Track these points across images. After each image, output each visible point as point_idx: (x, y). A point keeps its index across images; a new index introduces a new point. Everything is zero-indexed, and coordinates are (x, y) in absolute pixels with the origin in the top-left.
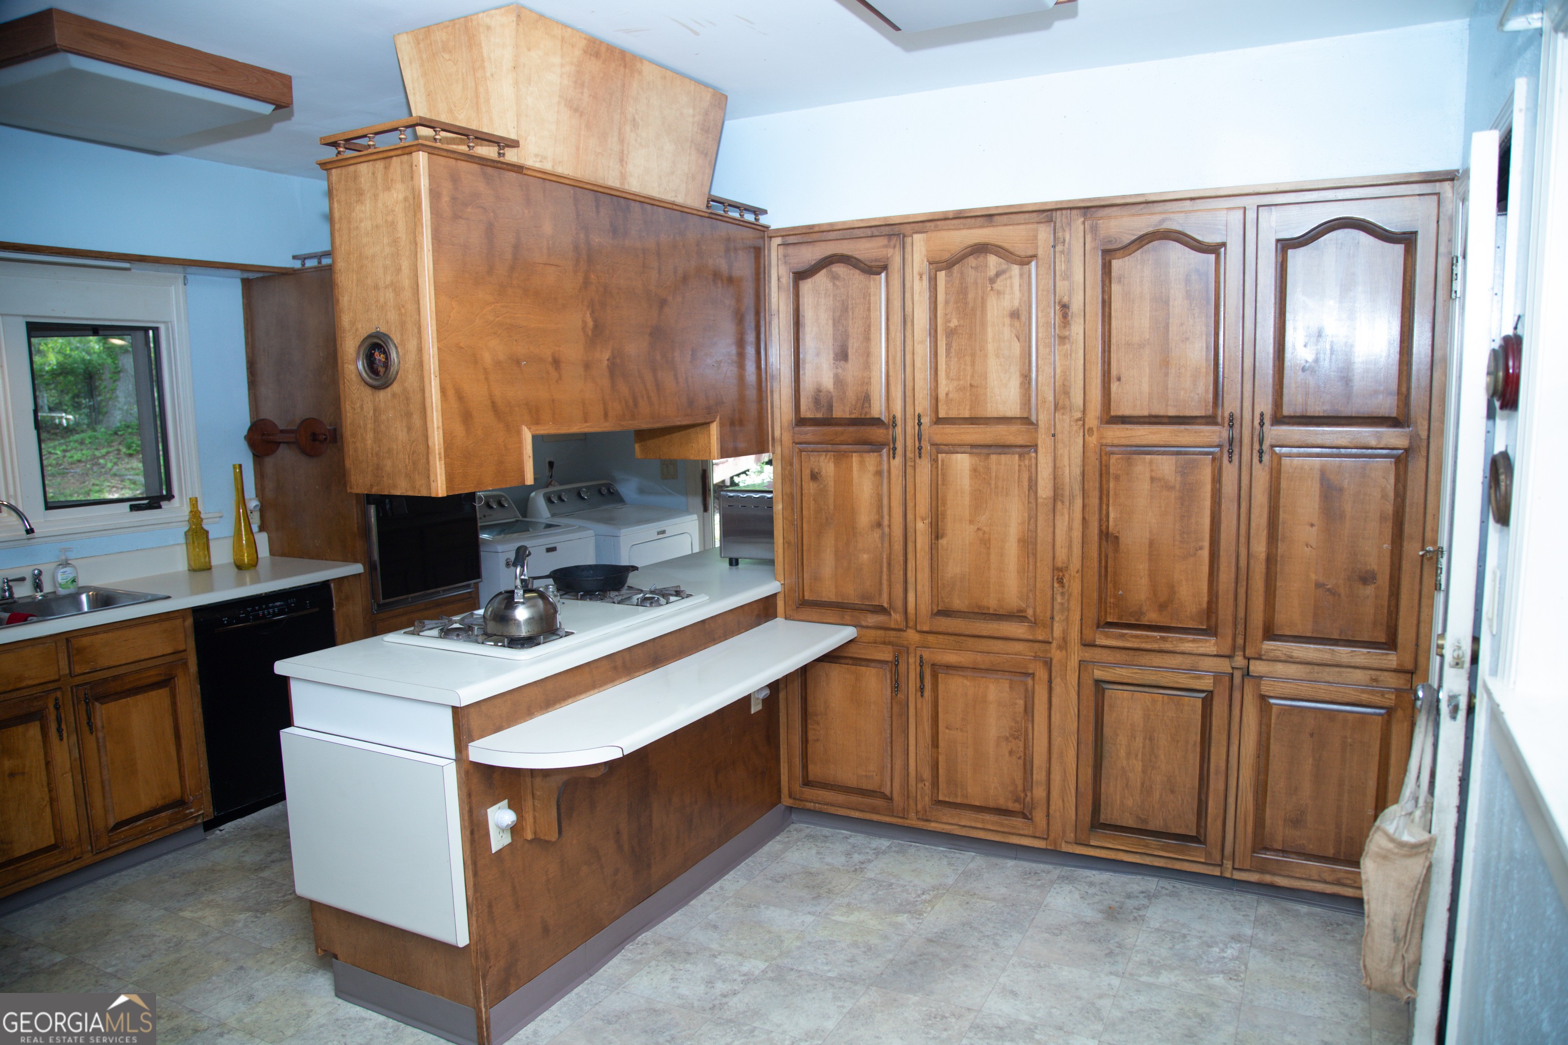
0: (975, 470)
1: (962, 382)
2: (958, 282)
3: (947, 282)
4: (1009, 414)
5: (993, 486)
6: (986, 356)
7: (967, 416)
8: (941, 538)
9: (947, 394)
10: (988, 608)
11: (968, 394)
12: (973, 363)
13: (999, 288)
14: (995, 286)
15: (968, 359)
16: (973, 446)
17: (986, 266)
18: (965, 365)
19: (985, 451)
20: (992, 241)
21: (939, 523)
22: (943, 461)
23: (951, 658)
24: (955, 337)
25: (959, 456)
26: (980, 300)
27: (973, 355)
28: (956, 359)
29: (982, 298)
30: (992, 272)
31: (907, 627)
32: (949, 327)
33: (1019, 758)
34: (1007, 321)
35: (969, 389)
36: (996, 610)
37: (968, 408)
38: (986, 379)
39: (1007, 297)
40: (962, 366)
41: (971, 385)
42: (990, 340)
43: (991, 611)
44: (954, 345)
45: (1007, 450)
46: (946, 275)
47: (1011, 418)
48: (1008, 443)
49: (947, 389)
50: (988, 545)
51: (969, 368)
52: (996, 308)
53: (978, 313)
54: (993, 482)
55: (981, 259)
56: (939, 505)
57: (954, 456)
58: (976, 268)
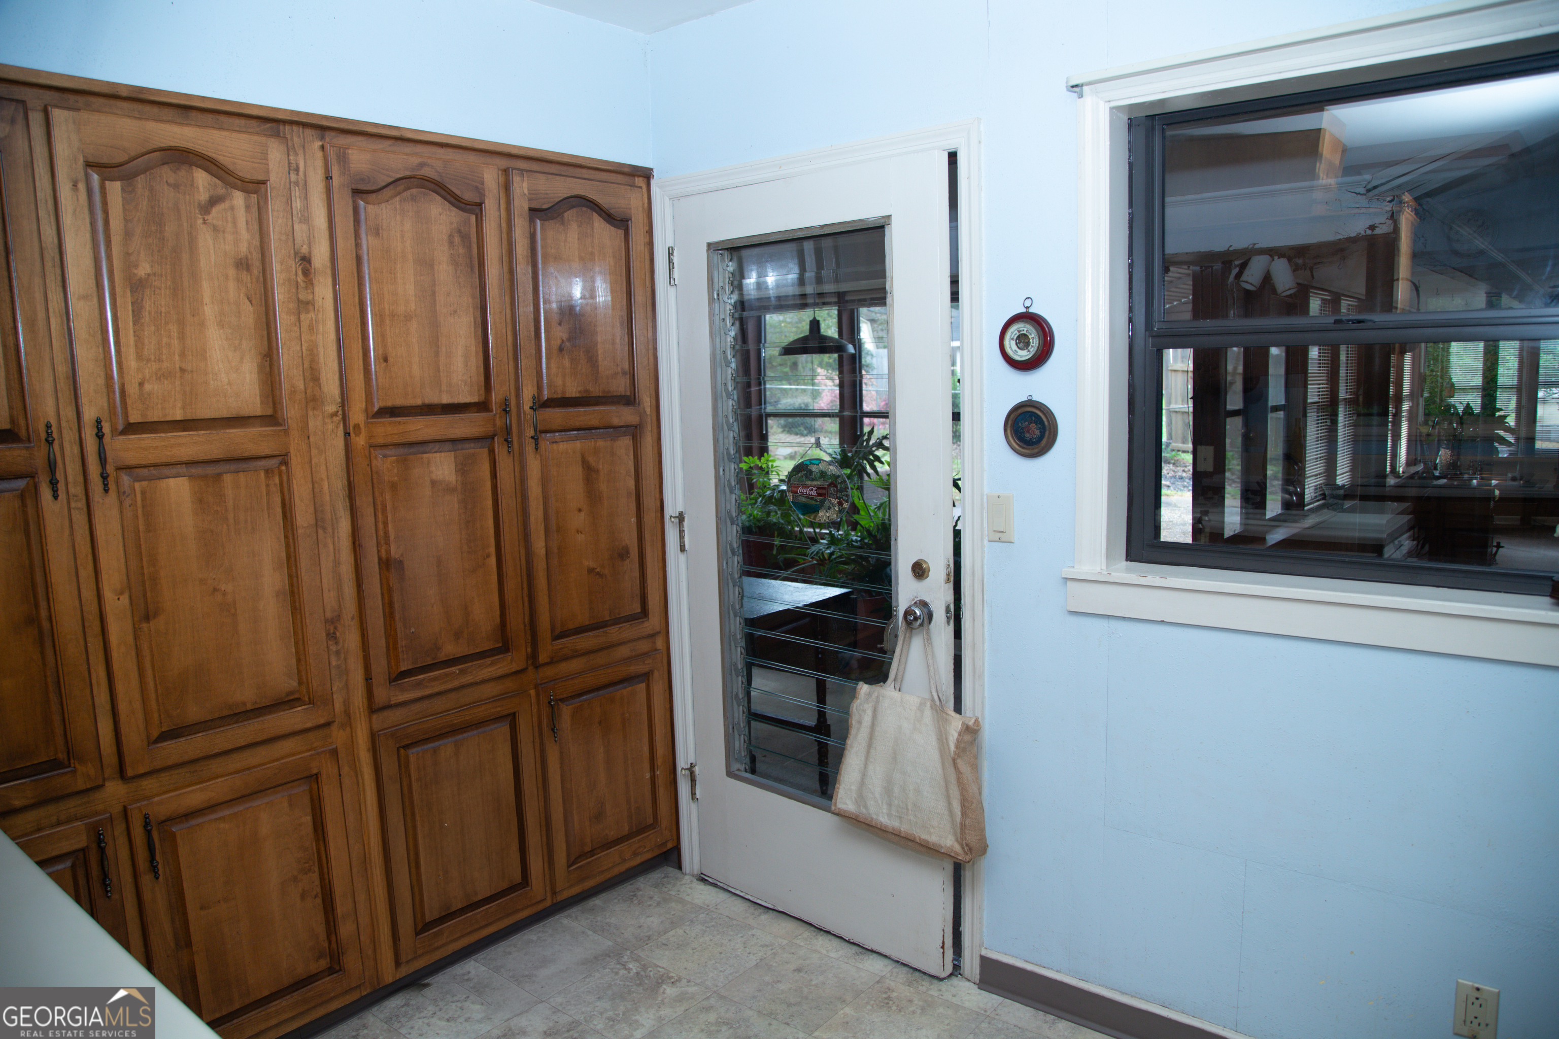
0: (200, 502)
1: (166, 365)
2: (145, 203)
3: (125, 202)
4: (247, 411)
5: (231, 521)
6: (202, 324)
7: (179, 418)
8: (155, 617)
9: (141, 384)
10: (244, 704)
11: (177, 383)
12: (182, 337)
13: (215, 222)
14: (209, 218)
15: (174, 328)
16: (189, 464)
17: (192, 185)
18: (169, 337)
19: (211, 470)
20: (198, 148)
21: (149, 594)
22: (143, 493)
23: (195, 797)
24: (148, 292)
25: (172, 481)
26: (186, 237)
27: (181, 323)
28: (153, 328)
29: (190, 234)
30: (203, 196)
32: (135, 274)
34: (232, 272)
35: (178, 375)
36: (256, 703)
37: (179, 405)
38: (205, 359)
39: (230, 237)
40: (165, 340)
41: (182, 370)
42: (207, 299)
43: (249, 707)
44: (148, 305)
45: (243, 465)
46: (123, 189)
47: (249, 417)
48: (246, 454)
49: (140, 376)
50: (233, 611)
51: (176, 342)
52: (212, 252)
53: (185, 257)
54: (231, 516)
55: (182, 173)
56: (145, 563)
57: (164, 483)
58: (176, 186)
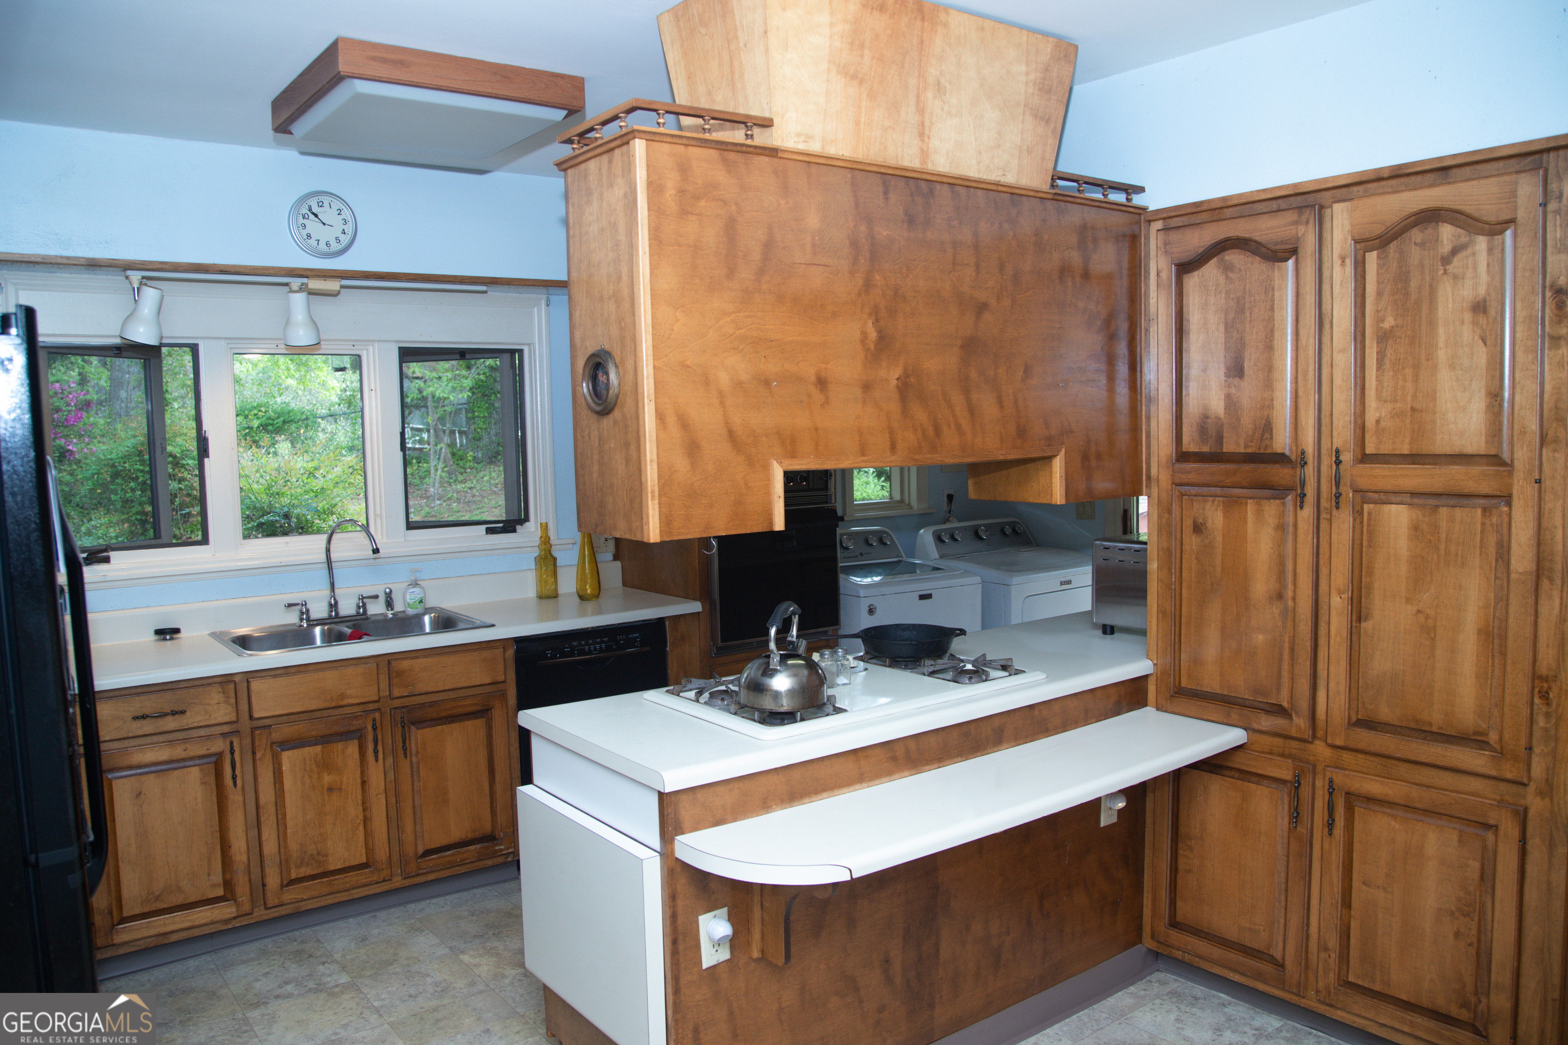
0: (1415, 528)
1: (1399, 405)
2: (1395, 265)
3: (1380, 266)
4: (1470, 449)
5: (1442, 552)
6: (1435, 367)
7: (1406, 452)
8: (1365, 620)
9: (1378, 422)
10: (1430, 724)
11: (1408, 421)
12: (1416, 378)
13: (1456, 271)
14: (1450, 268)
15: (1409, 372)
16: (1413, 494)
17: (1437, 241)
18: (1405, 380)
19: (1431, 502)
20: (1446, 204)
21: (1363, 600)
22: (1370, 514)
23: (1375, 787)
24: (1390, 342)
25: (1394, 507)
26: (1427, 288)
27: (1416, 367)
28: (1391, 373)
29: (1431, 286)
30: (1446, 247)
31: (1314, 736)
32: (1381, 328)
33: (1470, 945)
34: (1468, 316)
35: (1409, 414)
36: (1441, 728)
37: (1407, 440)
38: (1435, 399)
39: (1469, 283)
40: (1400, 383)
41: (1413, 409)
42: (1441, 344)
43: (1434, 729)
44: (1389, 353)
45: (1465, 501)
46: (1378, 257)
47: (1472, 456)
48: (1466, 491)
49: (1377, 415)
50: (1432, 635)
51: (1409, 385)
52: (1450, 299)
53: (1425, 307)
54: (1442, 547)
55: (1430, 231)
56: (1363, 573)
57: (1386, 508)
58: (1422, 245)
